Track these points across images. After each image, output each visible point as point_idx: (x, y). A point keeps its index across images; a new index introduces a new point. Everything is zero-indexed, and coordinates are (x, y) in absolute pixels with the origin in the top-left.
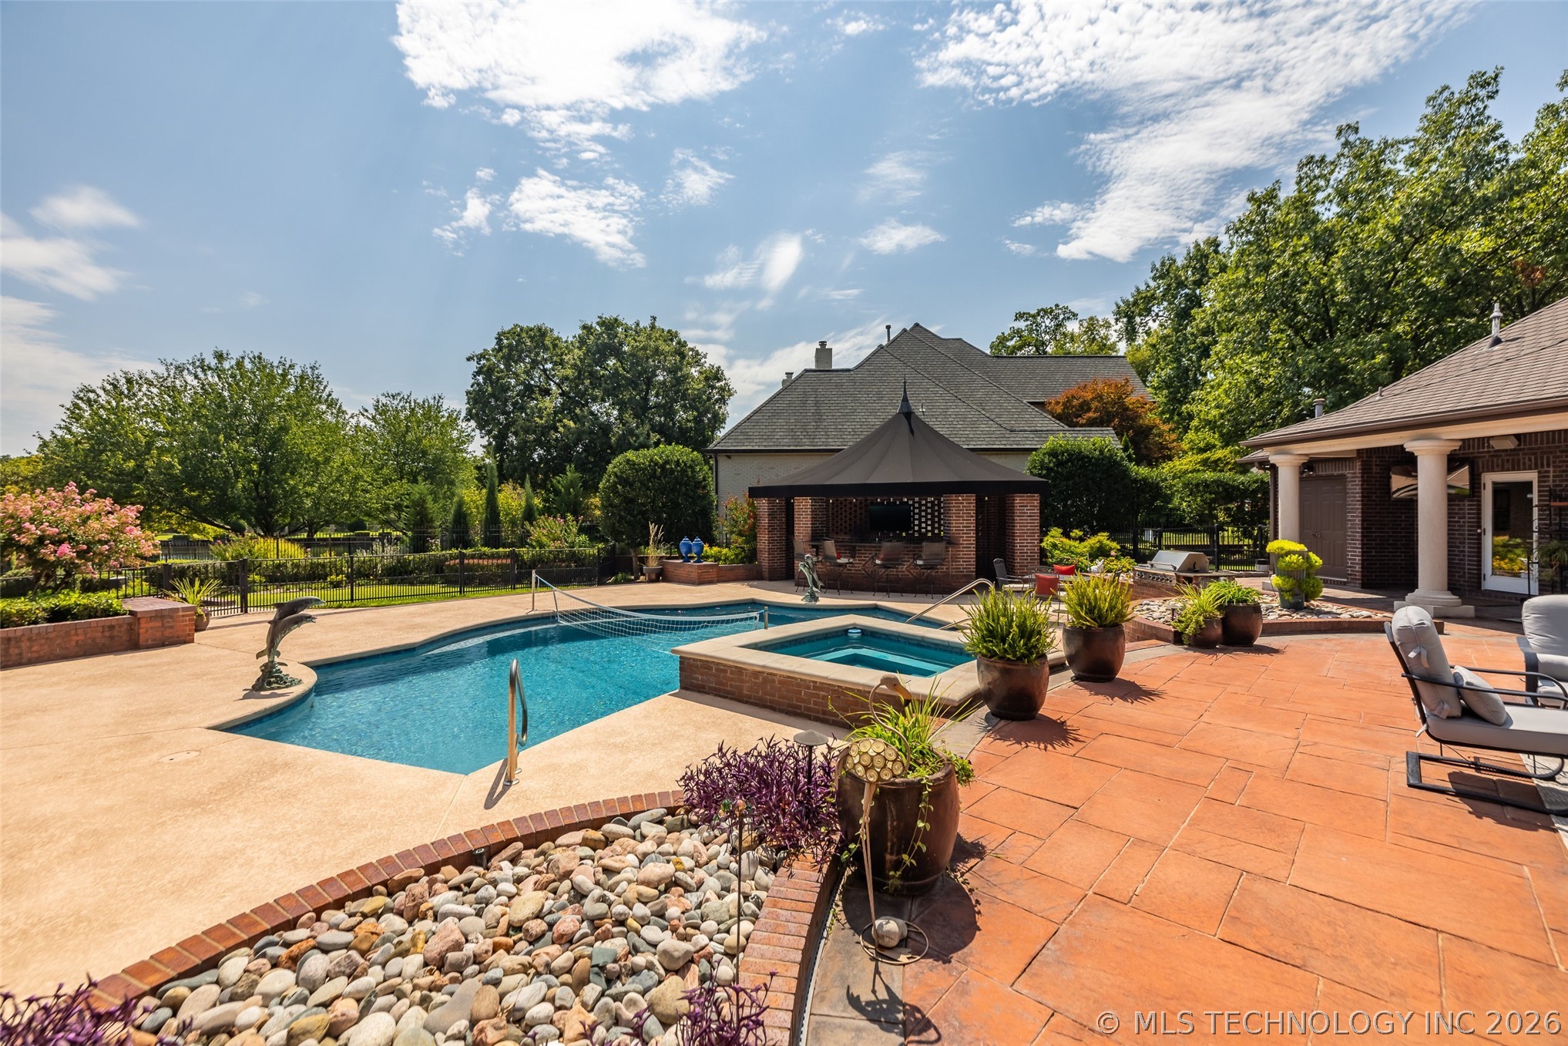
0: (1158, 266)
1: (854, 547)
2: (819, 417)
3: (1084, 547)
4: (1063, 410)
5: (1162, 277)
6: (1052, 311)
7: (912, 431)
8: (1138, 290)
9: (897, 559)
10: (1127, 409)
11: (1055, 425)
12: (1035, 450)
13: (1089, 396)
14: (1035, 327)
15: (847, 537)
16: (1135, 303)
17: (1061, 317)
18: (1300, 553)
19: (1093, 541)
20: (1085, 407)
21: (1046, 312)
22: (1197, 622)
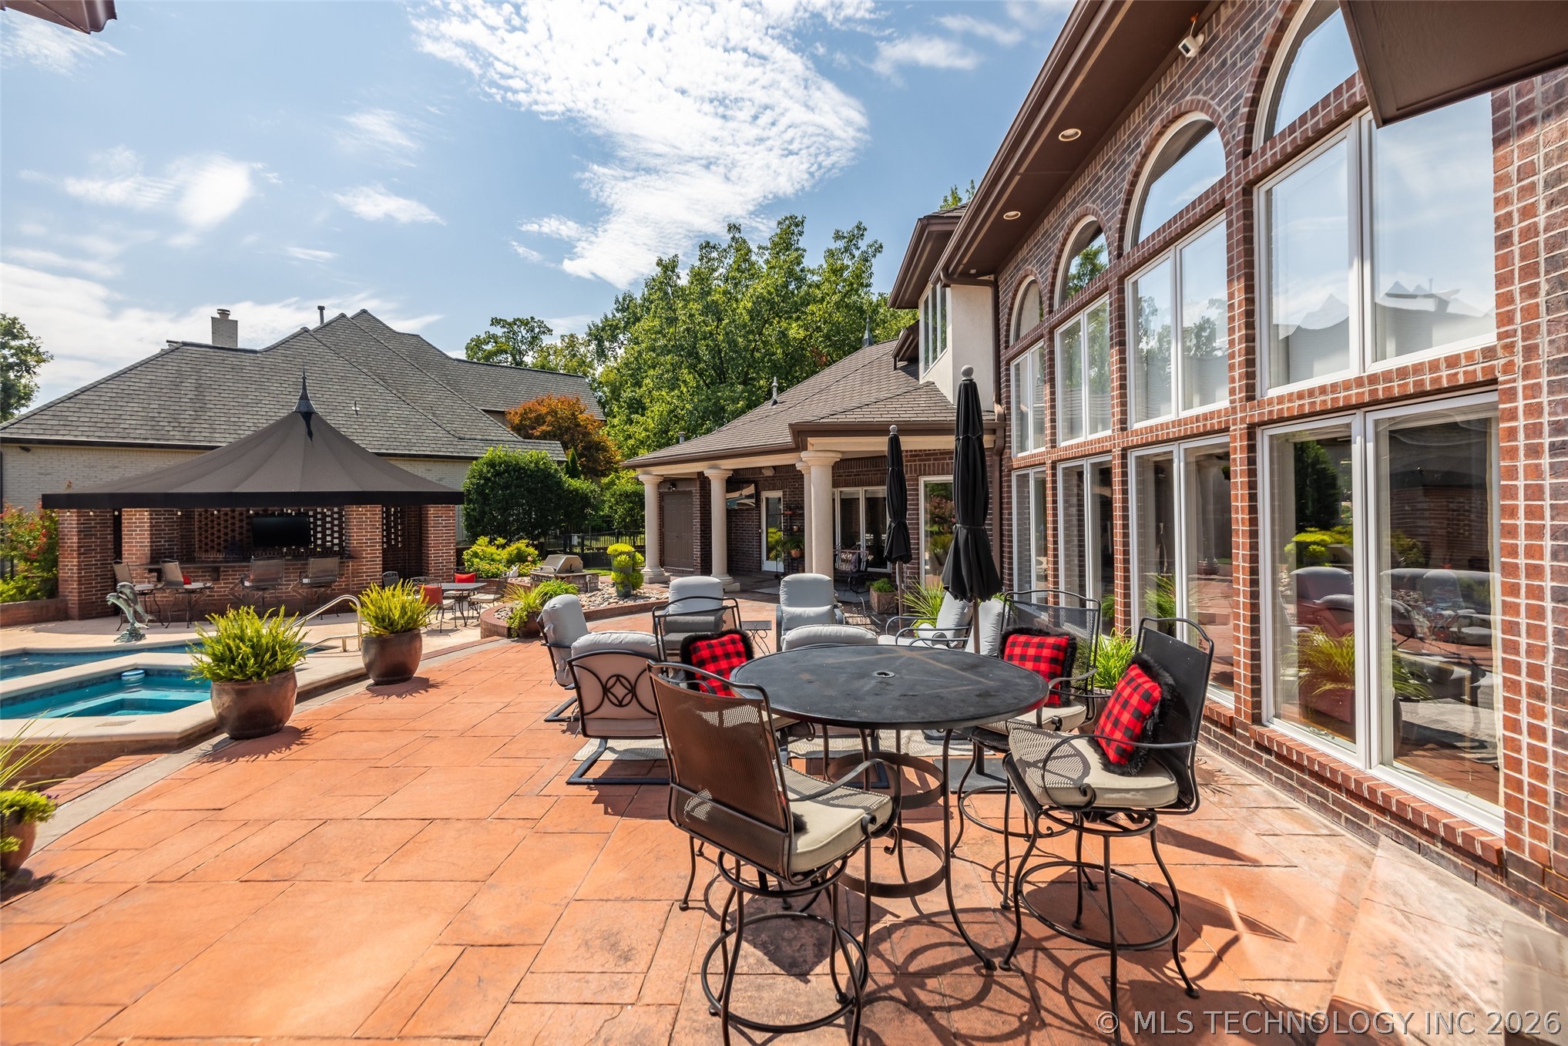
0: (621, 300)
1: (219, 568)
2: (200, 405)
3: (504, 554)
4: (521, 421)
5: (623, 310)
6: (528, 323)
7: (310, 434)
8: (606, 317)
9: (275, 579)
10: (578, 425)
11: (509, 435)
12: (476, 458)
13: (544, 410)
14: (511, 335)
15: (221, 556)
16: (603, 329)
17: (537, 330)
18: (628, 553)
19: (513, 548)
20: (539, 420)
21: (525, 323)
22: (521, 617)
